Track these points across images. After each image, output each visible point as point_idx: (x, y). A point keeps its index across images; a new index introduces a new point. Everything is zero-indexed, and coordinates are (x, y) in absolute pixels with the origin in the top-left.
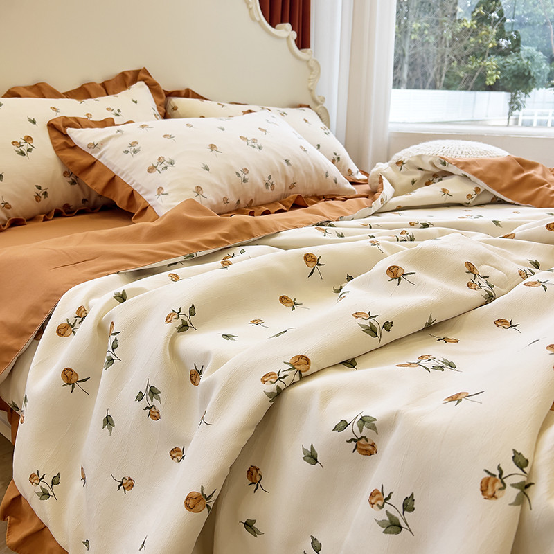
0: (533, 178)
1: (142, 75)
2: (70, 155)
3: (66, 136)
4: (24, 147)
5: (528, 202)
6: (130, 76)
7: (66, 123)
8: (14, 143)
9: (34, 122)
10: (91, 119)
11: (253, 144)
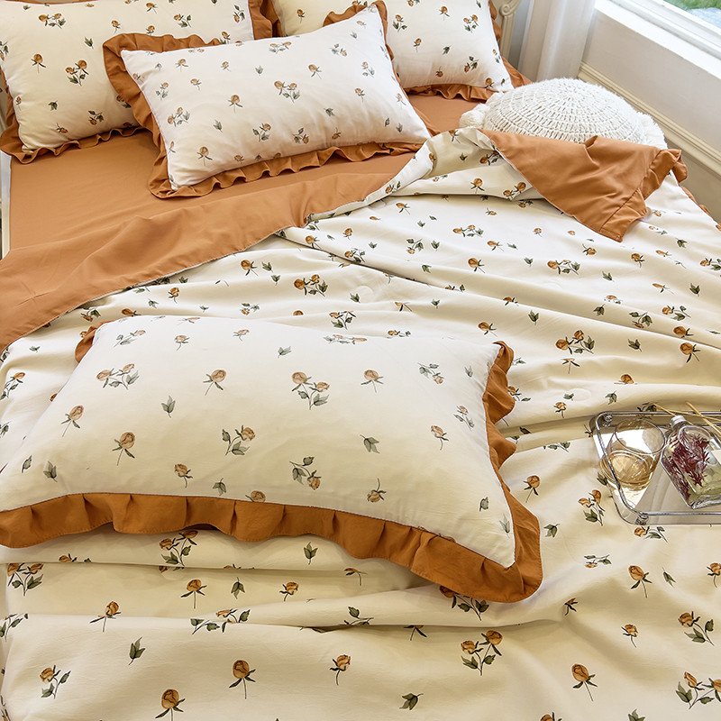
0: (598, 183)
2: (120, 81)
3: (121, 59)
4: (77, 73)
5: (574, 213)
7: (123, 42)
9: (90, 44)
10: (152, 35)
11: (288, 92)
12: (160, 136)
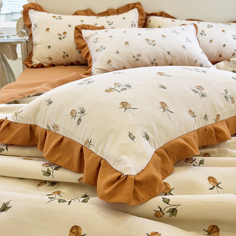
2: (79, 41)
3: (81, 33)
6: (131, 6)
7: (84, 27)
8: (59, 34)
9: (70, 26)
10: (96, 26)
11: (151, 43)
12: (91, 59)
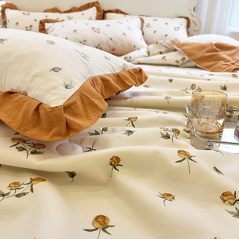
1: (95, 4)
4: (28, 29)
7: (47, 21)
8: (26, 27)
9: (36, 20)
11: (96, 31)
